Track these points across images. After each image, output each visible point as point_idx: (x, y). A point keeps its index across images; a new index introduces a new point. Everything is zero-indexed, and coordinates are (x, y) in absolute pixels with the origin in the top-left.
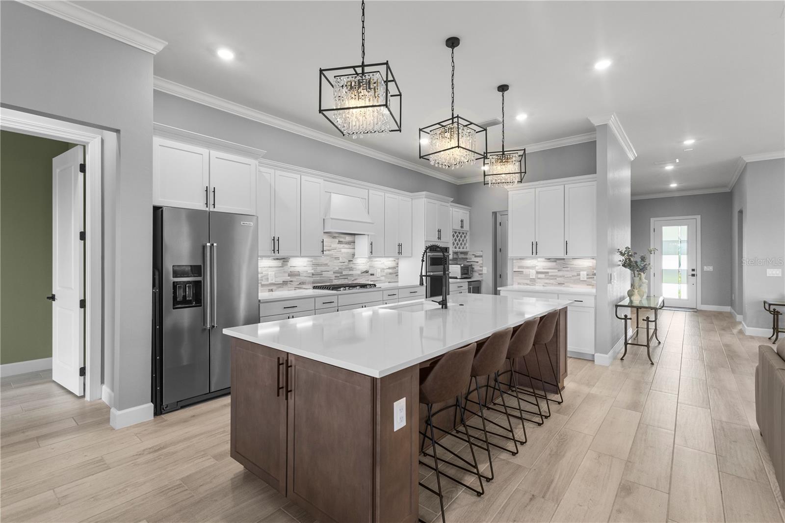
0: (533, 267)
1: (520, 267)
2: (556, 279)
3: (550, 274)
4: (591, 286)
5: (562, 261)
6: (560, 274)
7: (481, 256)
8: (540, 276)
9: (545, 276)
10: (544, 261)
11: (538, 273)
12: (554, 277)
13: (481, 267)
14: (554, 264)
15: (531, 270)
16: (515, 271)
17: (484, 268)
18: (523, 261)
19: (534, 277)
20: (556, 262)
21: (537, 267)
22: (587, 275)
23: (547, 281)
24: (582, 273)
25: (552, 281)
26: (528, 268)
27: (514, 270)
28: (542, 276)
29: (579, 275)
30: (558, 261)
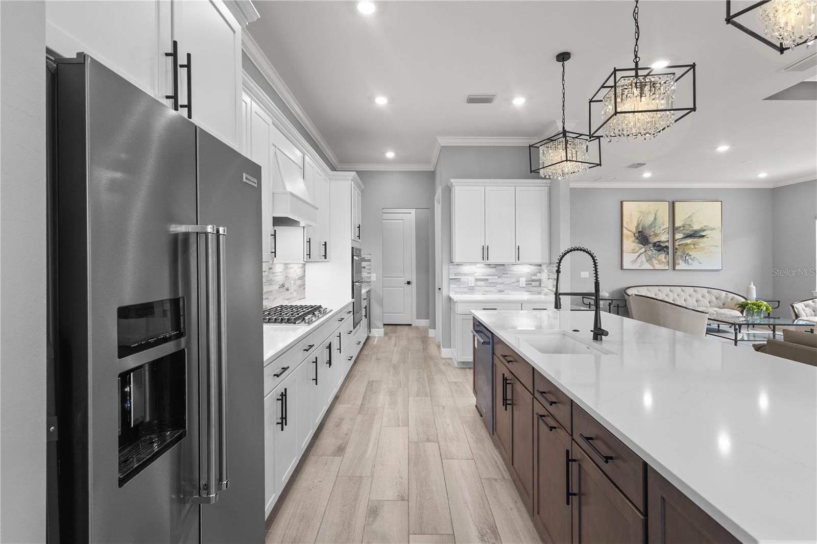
0: (472, 274)
1: (456, 274)
2: (496, 286)
3: (489, 281)
4: (529, 293)
5: (502, 267)
6: (500, 280)
7: (369, 261)
8: (479, 283)
9: (485, 283)
10: (483, 267)
11: (477, 280)
12: (493, 284)
13: (369, 273)
14: (494, 270)
15: (469, 277)
16: (451, 279)
17: (372, 274)
18: (460, 267)
19: (473, 285)
20: (495, 268)
21: (476, 274)
22: (526, 281)
23: (487, 289)
24: (521, 279)
25: (491, 289)
26: (465, 275)
27: (450, 277)
28: (482, 283)
29: (518, 281)
30: (498, 267)
